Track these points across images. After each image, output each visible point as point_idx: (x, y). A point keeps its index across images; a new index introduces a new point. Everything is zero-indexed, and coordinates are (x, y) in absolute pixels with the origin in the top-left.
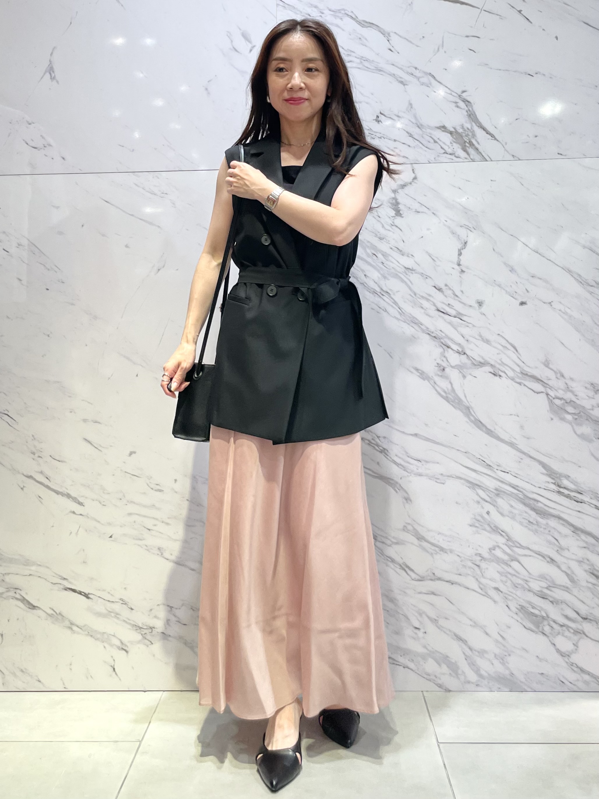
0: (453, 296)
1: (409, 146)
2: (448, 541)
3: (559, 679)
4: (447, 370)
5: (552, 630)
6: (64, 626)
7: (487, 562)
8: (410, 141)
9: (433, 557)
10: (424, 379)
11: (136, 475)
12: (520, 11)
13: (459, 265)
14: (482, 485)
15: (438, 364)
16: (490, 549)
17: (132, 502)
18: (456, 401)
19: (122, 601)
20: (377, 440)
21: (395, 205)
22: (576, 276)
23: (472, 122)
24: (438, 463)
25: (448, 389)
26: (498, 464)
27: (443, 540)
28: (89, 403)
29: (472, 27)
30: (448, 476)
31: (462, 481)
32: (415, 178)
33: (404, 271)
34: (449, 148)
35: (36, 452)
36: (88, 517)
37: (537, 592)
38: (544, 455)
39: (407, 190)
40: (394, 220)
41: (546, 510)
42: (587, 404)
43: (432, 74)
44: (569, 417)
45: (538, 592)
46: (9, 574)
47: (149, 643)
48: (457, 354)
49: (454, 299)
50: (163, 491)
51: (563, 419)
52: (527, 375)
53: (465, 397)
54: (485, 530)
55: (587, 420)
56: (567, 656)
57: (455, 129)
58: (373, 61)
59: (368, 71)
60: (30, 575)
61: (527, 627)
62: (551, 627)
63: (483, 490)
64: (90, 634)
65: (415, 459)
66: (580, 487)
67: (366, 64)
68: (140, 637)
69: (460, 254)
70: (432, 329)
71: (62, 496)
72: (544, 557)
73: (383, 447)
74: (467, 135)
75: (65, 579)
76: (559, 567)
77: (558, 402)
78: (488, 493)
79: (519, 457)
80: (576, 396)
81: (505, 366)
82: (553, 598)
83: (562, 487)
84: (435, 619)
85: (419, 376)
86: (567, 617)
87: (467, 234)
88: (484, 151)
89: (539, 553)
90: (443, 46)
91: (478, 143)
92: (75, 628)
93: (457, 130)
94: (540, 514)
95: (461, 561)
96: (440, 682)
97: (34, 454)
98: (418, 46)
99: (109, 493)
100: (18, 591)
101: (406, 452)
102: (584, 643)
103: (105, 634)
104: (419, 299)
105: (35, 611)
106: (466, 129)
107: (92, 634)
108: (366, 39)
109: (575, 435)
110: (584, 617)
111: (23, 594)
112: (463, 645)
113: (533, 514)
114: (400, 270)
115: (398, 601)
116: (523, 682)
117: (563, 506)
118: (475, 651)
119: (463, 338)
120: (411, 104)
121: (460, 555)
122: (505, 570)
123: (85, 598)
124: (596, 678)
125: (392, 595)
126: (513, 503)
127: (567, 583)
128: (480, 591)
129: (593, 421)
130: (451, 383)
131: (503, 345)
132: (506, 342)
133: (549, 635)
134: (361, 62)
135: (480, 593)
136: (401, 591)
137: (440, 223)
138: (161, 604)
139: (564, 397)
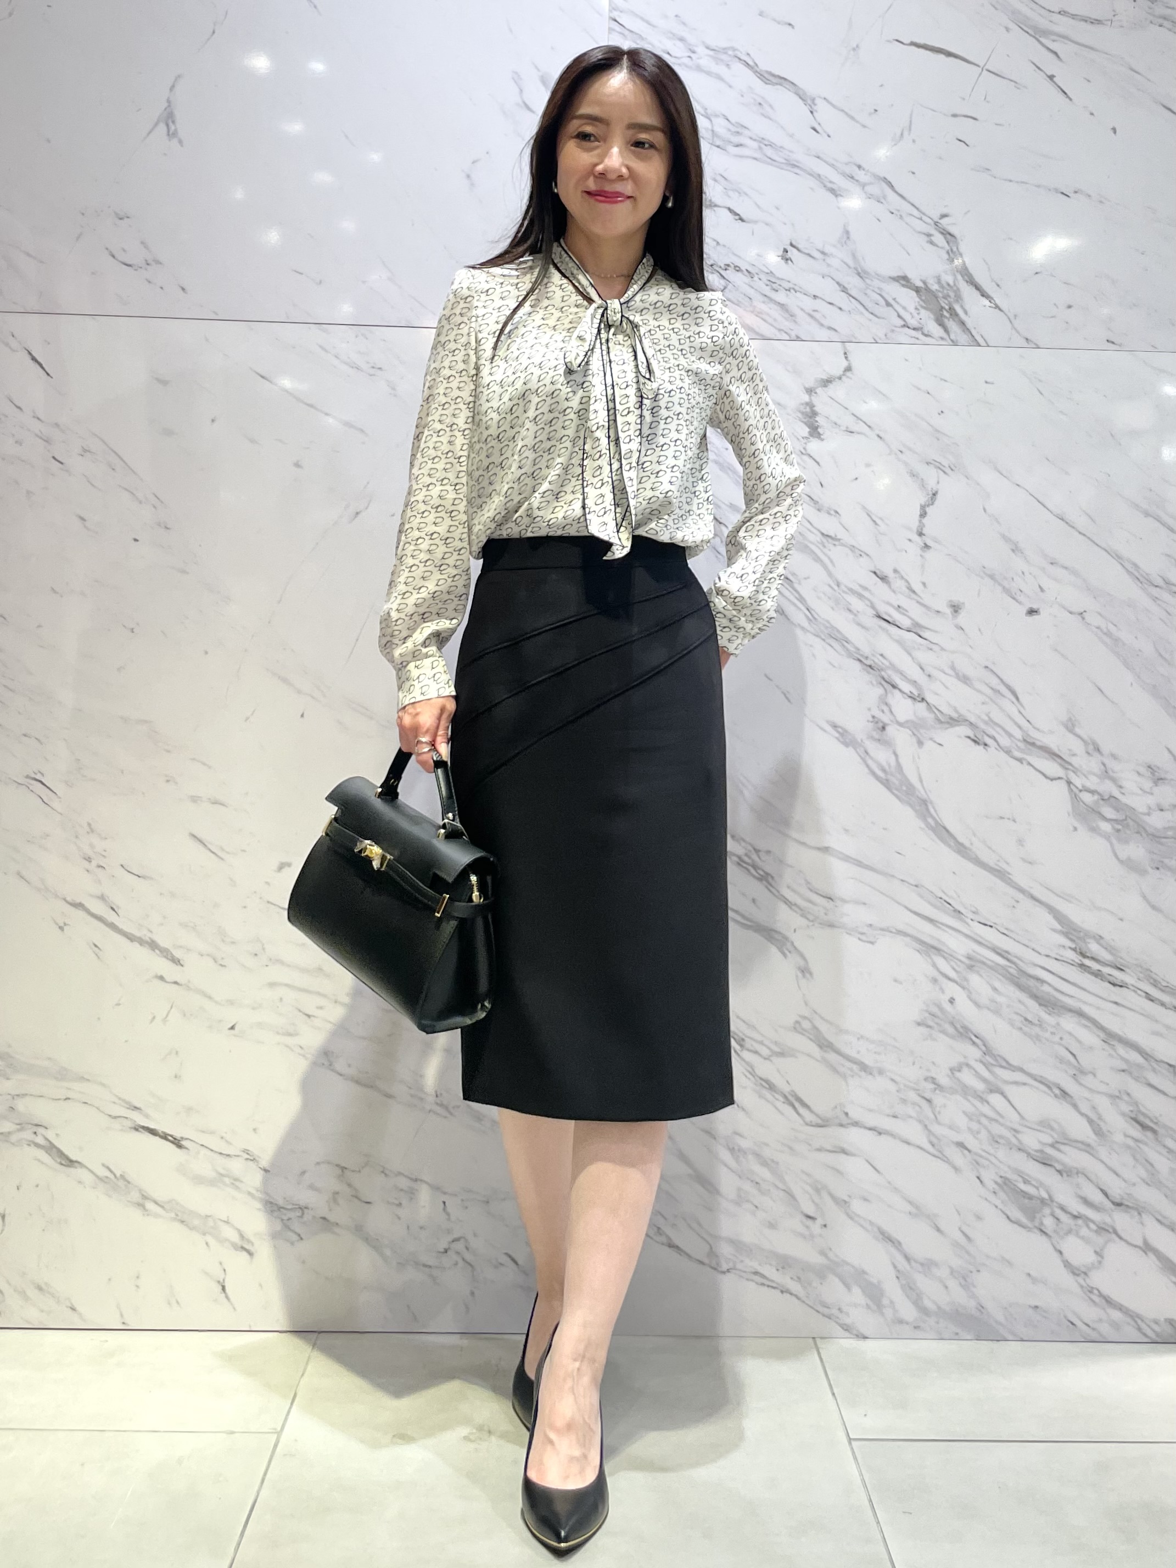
0: (907, 590)
1: (840, 309)
2: (875, 1053)
3: (1065, 1317)
4: (891, 730)
5: (1057, 1225)
6: (128, 1201)
7: (945, 1094)
8: (841, 299)
9: (846, 1082)
10: (846, 745)
12: (1051, 77)
13: (921, 534)
14: (944, 948)
15: (873, 717)
16: (952, 1070)
17: (278, 961)
18: (904, 788)
19: (248, 1154)
20: (755, 857)
21: (811, 418)
22: (1129, 566)
23: (956, 273)
24: (865, 904)
25: (889, 766)
26: (974, 909)
27: (867, 1049)
28: (204, 764)
29: (964, 99)
30: (882, 930)
31: (908, 939)
32: (849, 369)
33: (819, 540)
34: (913, 317)
35: (92, 856)
36: (188, 988)
37: (1033, 1153)
38: (1057, 895)
39: (833, 389)
40: (805, 443)
41: (1057, 1000)
42: (1139, 803)
43: (889, 179)
44: (1106, 827)
45: (1035, 1153)
46: (24, 1095)
47: (295, 1237)
48: (909, 701)
49: (909, 597)
51: (1094, 830)
52: (1033, 744)
53: (921, 781)
54: (944, 1032)
55: (1138, 833)
56: (1083, 1275)
57: (924, 283)
58: (781, 147)
59: (772, 165)
60: (66, 1099)
61: (1013, 1219)
62: (1058, 1219)
63: (945, 958)
64: (179, 1218)
65: (824, 895)
66: (1121, 958)
67: (769, 151)
68: (278, 1226)
69: (923, 514)
70: (866, 650)
71: (141, 945)
72: (1049, 1088)
73: (765, 870)
74: (946, 297)
75: (135, 1107)
76: (1075, 1106)
77: (1087, 798)
78: (952, 963)
79: (1012, 898)
80: (1121, 787)
81: (995, 727)
82: (1063, 1164)
83: (1088, 957)
84: (843, 1201)
85: (837, 738)
86: (1086, 1202)
87: (938, 477)
88: (975, 328)
89: (1039, 1079)
90: (910, 130)
91: (966, 313)
92: (150, 1206)
93: (929, 286)
94: (1045, 1006)
95: (898, 1091)
96: (848, 1321)
97: (90, 862)
98: (864, 126)
99: (233, 943)
100: (41, 1130)
101: (806, 880)
102: (1115, 1250)
103: (210, 1219)
104: (845, 595)
105: (72, 1171)
106: (945, 285)
107: (183, 1218)
108: (771, 106)
109: (1116, 862)
110: (1116, 1201)
111: (50, 1135)
112: (893, 1250)
113: (1032, 1004)
114: (814, 538)
115: (777, 1163)
116: (1000, 1324)
117: (1089, 992)
118: (916, 1261)
119: (921, 671)
120: (847, 232)
121: (897, 1079)
122: (977, 1109)
123: (173, 1147)
124: (1134, 1316)
125: (767, 1153)
126: (997, 984)
127: (1088, 1137)
128: (929, 1147)
129: (1148, 834)
130: (895, 752)
131: (993, 687)
132: (999, 682)
133: (1052, 1234)
134: (759, 148)
135: (929, 1153)
136: (784, 1145)
137: (889, 454)
138: (323, 1163)
139: (1098, 790)
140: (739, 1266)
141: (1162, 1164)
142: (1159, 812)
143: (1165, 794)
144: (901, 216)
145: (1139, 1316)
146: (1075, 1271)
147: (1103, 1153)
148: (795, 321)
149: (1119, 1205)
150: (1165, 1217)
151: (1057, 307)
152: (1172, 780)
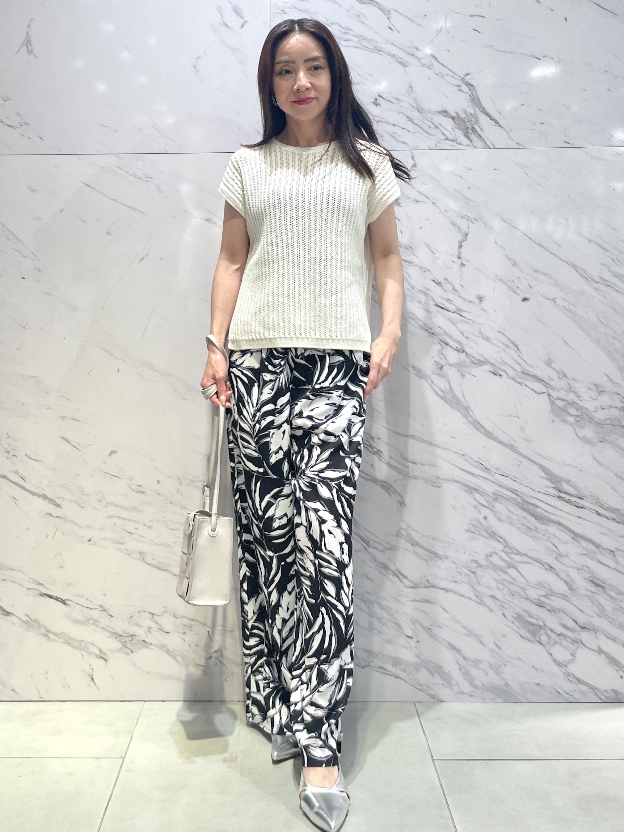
0: (452, 290)
1: (409, 131)
2: (443, 547)
3: (555, 689)
4: (446, 369)
5: (549, 640)
6: (40, 634)
7: (483, 569)
8: (409, 126)
9: (428, 565)
10: (421, 378)
11: (116, 475)
13: (459, 258)
14: (480, 489)
15: (436, 362)
16: (486, 556)
17: (112, 504)
18: (455, 401)
19: (101, 607)
20: (372, 442)
22: (580, 271)
23: (475, 107)
24: (434, 466)
25: (446, 389)
26: (496, 467)
27: (438, 545)
28: (67, 399)
29: (476, 6)
30: (445, 480)
31: (459, 485)
32: (415, 165)
34: (451, 133)
35: (10, 450)
36: (65, 520)
37: (534, 600)
38: (544, 458)
41: (546, 516)
42: (590, 405)
43: (436, 55)
44: (571, 419)
45: (536, 601)
47: (130, 652)
48: (456, 352)
49: (454, 294)
50: (145, 492)
51: (564, 421)
52: (528, 374)
53: (464, 396)
54: (482, 536)
55: (589, 422)
56: (564, 666)
57: (457, 114)
58: (371, 40)
59: (366, 50)
60: (4, 580)
61: (523, 636)
62: (549, 636)
63: (481, 495)
65: (411, 461)
66: (581, 492)
67: (365, 43)
68: (118, 645)
69: (460, 246)
70: (429, 324)
71: (38, 497)
72: (542, 565)
73: (378, 448)
74: (470, 121)
75: (41, 584)
76: (557, 575)
77: (560, 403)
78: (485, 497)
79: (518, 460)
80: (579, 397)
81: (505, 365)
82: (551, 606)
83: (562, 492)
84: (428, 628)
85: (415, 374)
86: (565, 626)
87: (468, 225)
88: (487, 139)
89: (536, 559)
90: (446, 25)
91: (482, 130)
92: (51, 635)
93: (460, 115)
94: (539, 520)
95: (456, 568)
96: (432, 692)
97: (9, 453)
98: (419, 25)
99: (88, 495)
101: (400, 453)
102: (582, 653)
103: (83, 642)
104: (417, 294)
105: (9, 618)
106: (469, 114)
107: (68, 641)
108: (365, 17)
109: (577, 439)
110: (582, 626)
112: (457, 655)
113: (531, 519)
115: (390, 608)
116: (518, 693)
117: (563, 511)
118: (470, 660)
119: (462, 335)
120: (411, 87)
121: (455, 561)
122: (502, 577)
123: (62, 604)
124: (593, 689)
125: (384, 603)
126: (511, 508)
127: (565, 591)
128: (475, 598)
129: (596, 423)
130: (448, 382)
131: (504, 343)
132: (506, 339)
133: (546, 644)
134: (359, 41)
135: (475, 601)
136: (393, 598)
137: (440, 213)
138: (142, 611)
139: (567, 398)
140: (372, 664)
141: (608, 606)
142: (602, 410)
143: (605, 400)
144: (442, 76)
145: (596, 689)
146: (559, 665)
148: (383, 140)
149: (583, 628)
150: (610, 634)
151: (535, 124)
152: (609, 392)
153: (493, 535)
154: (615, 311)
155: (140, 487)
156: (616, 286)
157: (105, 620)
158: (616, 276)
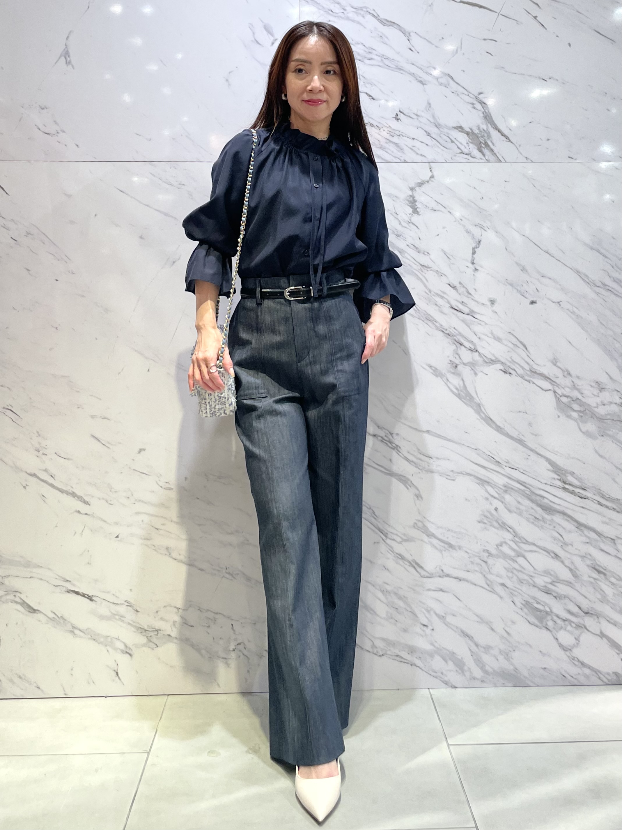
0: (467, 294)
1: (427, 145)
2: (457, 538)
3: (560, 673)
4: (460, 367)
5: (555, 625)
6: (66, 630)
7: (494, 558)
8: (427, 139)
9: (442, 555)
10: (437, 376)
11: (145, 472)
12: (535, 17)
13: (473, 263)
14: (490, 481)
15: (451, 361)
16: (497, 545)
17: (140, 501)
18: (468, 398)
19: (128, 603)
20: (391, 437)
21: (412, 202)
22: (583, 276)
23: (488, 124)
24: (449, 460)
25: (460, 387)
26: (506, 461)
27: (452, 536)
28: (97, 398)
29: (489, 31)
30: (459, 473)
31: (472, 478)
32: (432, 177)
33: (419, 268)
34: (465, 148)
35: (40, 448)
36: (94, 517)
37: (541, 587)
38: (550, 452)
39: (423, 188)
40: (411, 217)
41: (551, 506)
42: (592, 401)
43: (451, 74)
44: (575, 415)
46: (8, 576)
47: (155, 646)
48: (469, 352)
49: (468, 297)
50: (172, 489)
51: (569, 417)
52: (535, 372)
53: (477, 394)
54: (493, 526)
55: (592, 417)
56: (569, 651)
57: (471, 129)
58: (393, 59)
59: (388, 69)
60: (31, 577)
61: (531, 623)
62: (555, 622)
63: (492, 487)
65: (427, 455)
66: (585, 484)
67: (387, 62)
68: (144, 640)
69: (474, 253)
70: (445, 325)
71: (67, 495)
72: (549, 553)
73: (396, 444)
74: (483, 137)
75: (68, 581)
76: (563, 562)
77: (564, 399)
78: (496, 489)
79: (526, 454)
80: (582, 393)
81: (515, 364)
82: (557, 593)
83: (568, 484)
84: (442, 616)
85: (432, 373)
86: (570, 612)
87: (481, 233)
88: (499, 153)
89: (543, 548)
90: (461, 48)
91: (494, 145)
92: (77, 632)
93: (474, 131)
94: (546, 510)
95: (469, 558)
96: (446, 678)
97: (39, 452)
98: (437, 47)
99: (116, 492)
100: (18, 594)
101: (417, 448)
102: (585, 637)
103: (109, 638)
104: (433, 297)
105: (35, 614)
106: (482, 130)
107: (94, 637)
108: (386, 37)
109: (581, 433)
110: (585, 611)
111: (23, 597)
112: (470, 642)
113: (539, 510)
114: (416, 267)
115: (407, 598)
116: (526, 677)
117: (569, 502)
118: (481, 647)
119: (475, 336)
120: (429, 104)
121: (468, 551)
122: (511, 566)
123: (88, 601)
124: (596, 671)
125: (401, 593)
126: (520, 499)
127: (570, 578)
128: (486, 587)
129: (597, 418)
130: (463, 380)
131: (514, 343)
132: (517, 340)
133: (551, 630)
134: (382, 60)
135: (486, 589)
136: (410, 588)
137: (455, 221)
138: (168, 606)
139: (570, 395)
140: (389, 652)
141: (609, 591)
142: (603, 406)
143: (606, 396)
144: (458, 94)
145: (599, 672)
146: (565, 649)
147: (577, 586)
148: (403, 152)
149: (587, 613)
150: (611, 619)
151: (542, 140)
152: (609, 389)
153: (503, 526)
154: (615, 314)
155: (168, 484)
156: (615, 290)
157: (130, 616)
158: (614, 281)
